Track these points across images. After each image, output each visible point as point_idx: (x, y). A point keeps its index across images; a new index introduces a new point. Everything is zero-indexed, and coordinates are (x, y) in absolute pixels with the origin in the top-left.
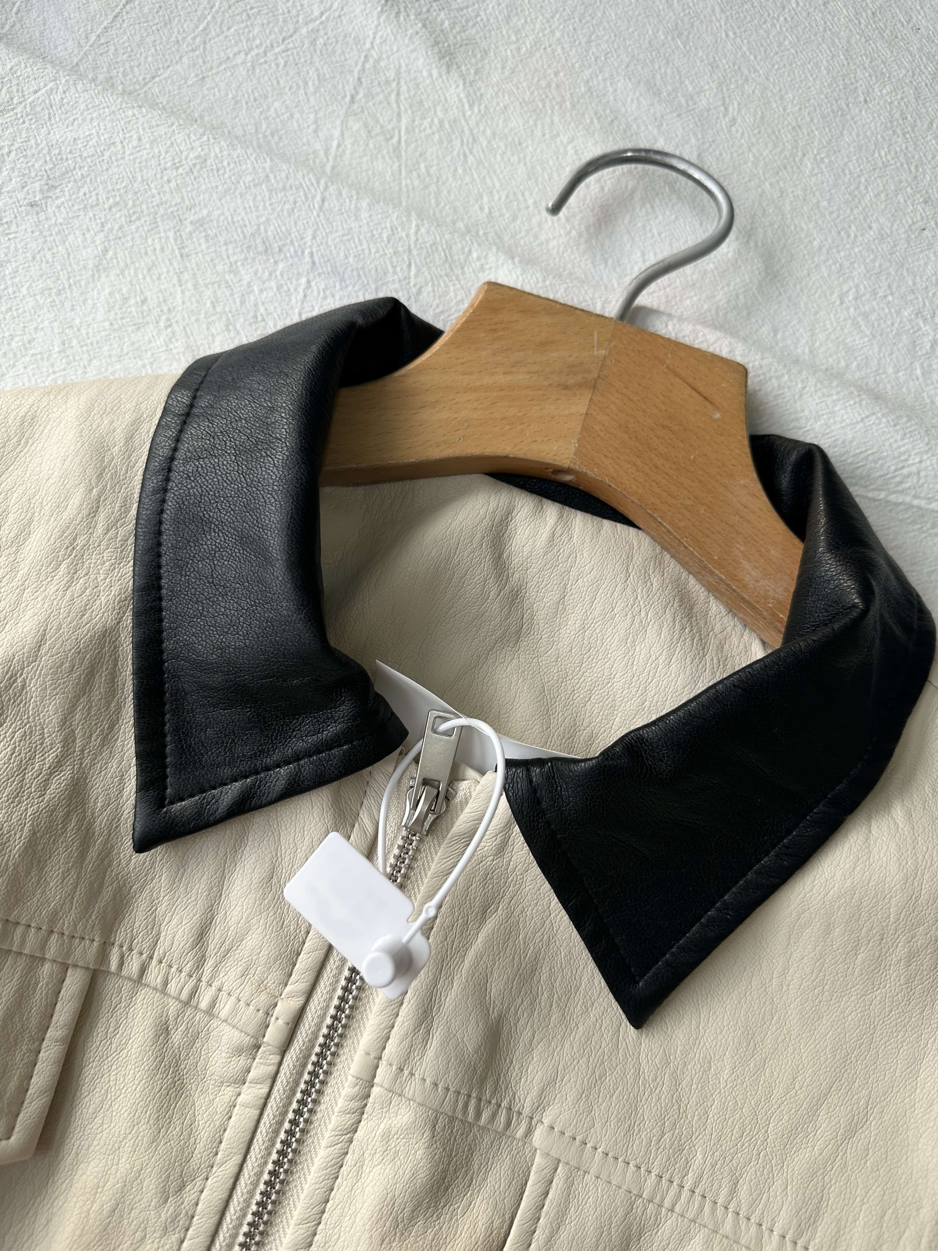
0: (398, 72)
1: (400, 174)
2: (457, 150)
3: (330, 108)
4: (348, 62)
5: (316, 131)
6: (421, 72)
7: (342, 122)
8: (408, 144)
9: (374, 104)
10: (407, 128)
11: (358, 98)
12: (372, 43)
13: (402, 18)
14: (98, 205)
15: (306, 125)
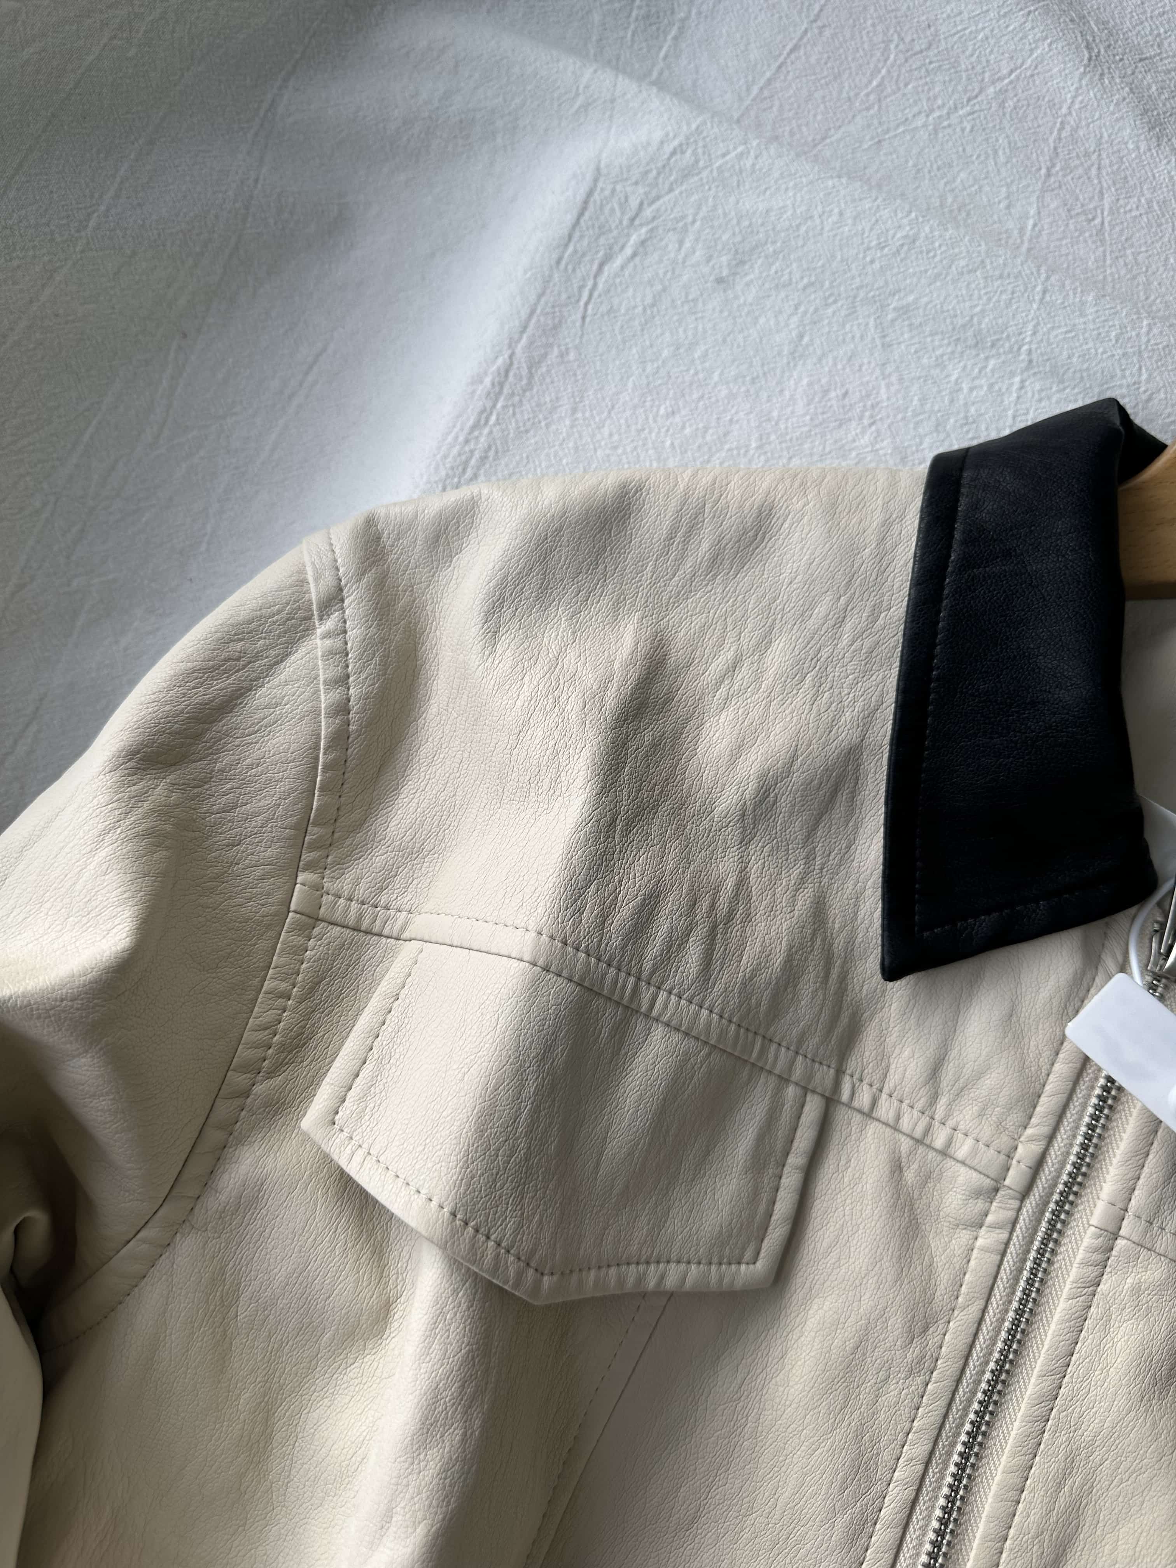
0: (1099, 143)
1: (1105, 261)
2: (1167, 235)
3: (1024, 183)
4: (1042, 129)
5: (1008, 207)
6: (1126, 143)
7: (1038, 198)
8: (1112, 227)
9: (1072, 179)
10: (1111, 208)
11: (1054, 171)
12: (1069, 108)
13: (1107, 81)
14: (790, 284)
15: (996, 200)
